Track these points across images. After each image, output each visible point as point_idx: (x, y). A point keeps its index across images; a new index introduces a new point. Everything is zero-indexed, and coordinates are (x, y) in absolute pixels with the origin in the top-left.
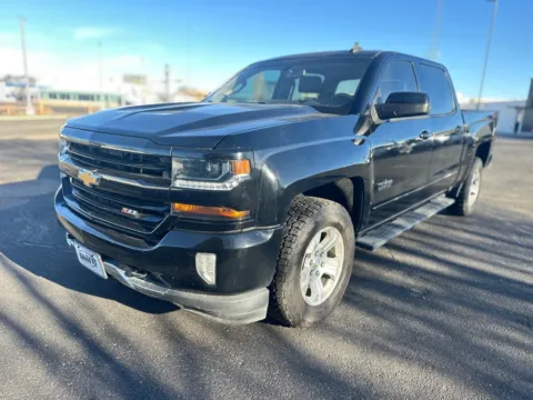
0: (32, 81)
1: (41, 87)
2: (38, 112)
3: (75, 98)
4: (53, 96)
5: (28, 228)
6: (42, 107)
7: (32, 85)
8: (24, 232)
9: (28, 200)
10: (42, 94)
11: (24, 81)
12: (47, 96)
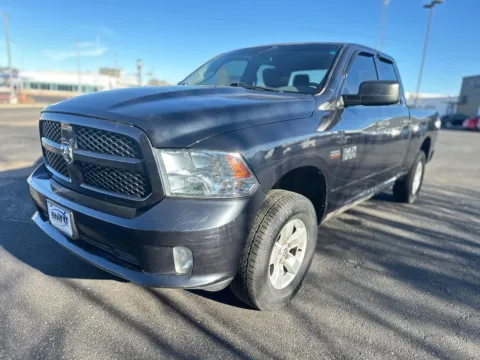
0: (15, 72)
1: (23, 78)
2: (21, 101)
3: (54, 89)
4: (34, 86)
5: (13, 206)
6: (24, 97)
7: (16, 77)
8: (9, 209)
9: (12, 181)
10: (25, 84)
11: (7, 72)
12: (29, 86)
